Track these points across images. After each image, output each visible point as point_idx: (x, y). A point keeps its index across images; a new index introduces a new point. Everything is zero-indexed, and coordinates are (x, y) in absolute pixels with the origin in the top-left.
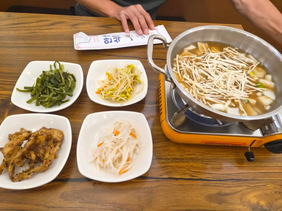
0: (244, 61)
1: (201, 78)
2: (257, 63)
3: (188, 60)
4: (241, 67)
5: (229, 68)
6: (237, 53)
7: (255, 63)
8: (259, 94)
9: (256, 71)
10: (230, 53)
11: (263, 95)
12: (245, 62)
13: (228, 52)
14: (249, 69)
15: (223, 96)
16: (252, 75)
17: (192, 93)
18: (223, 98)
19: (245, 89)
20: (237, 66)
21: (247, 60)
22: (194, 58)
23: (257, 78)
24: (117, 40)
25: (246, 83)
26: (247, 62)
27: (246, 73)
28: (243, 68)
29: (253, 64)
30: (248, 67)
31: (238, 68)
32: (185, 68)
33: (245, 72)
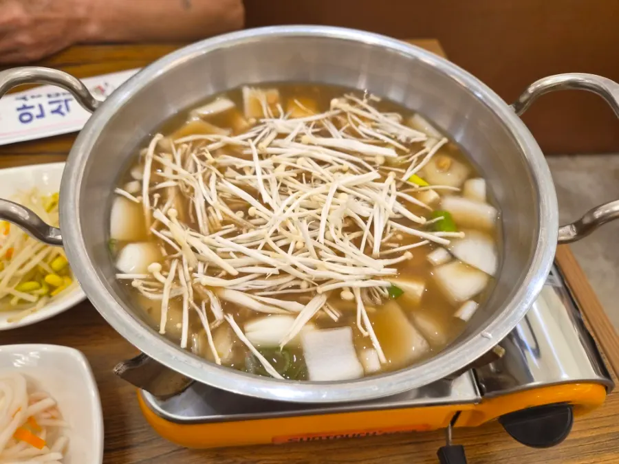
0: (395, 139)
1: (224, 213)
2: (439, 140)
3: (192, 150)
4: (380, 161)
5: (340, 167)
6: (374, 114)
7: (433, 141)
8: (437, 257)
9: (433, 171)
10: (349, 115)
11: (453, 258)
12: (400, 142)
13: (344, 114)
14: (411, 162)
15: (297, 279)
16: (417, 186)
17: (176, 279)
18: (298, 287)
19: (390, 241)
20: (367, 159)
21: (405, 133)
22: (218, 140)
23: (433, 196)
24: (60, 107)
25: (391, 219)
26: (404, 140)
27: (397, 181)
28: (388, 162)
29: (424, 145)
30: (408, 158)
31: (372, 163)
32: (176, 180)
33: (391, 176)
